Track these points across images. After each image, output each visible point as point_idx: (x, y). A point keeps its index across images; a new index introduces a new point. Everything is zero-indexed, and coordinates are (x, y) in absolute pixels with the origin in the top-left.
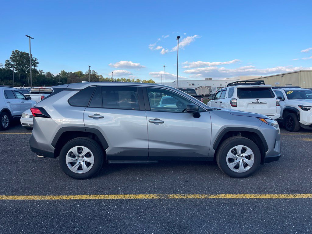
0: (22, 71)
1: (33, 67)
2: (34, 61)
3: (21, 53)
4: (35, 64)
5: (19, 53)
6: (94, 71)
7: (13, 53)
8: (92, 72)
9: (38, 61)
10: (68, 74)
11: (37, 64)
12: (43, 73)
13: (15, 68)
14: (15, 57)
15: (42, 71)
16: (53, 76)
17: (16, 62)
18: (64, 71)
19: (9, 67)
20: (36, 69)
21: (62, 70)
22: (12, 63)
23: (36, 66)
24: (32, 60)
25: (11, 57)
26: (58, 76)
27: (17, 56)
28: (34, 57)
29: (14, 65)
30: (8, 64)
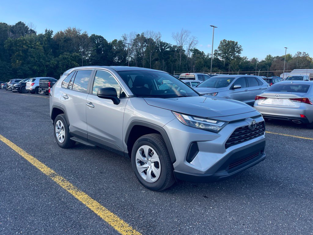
0: (227, 58)
1: (237, 54)
2: (239, 48)
3: (228, 41)
4: (239, 52)
5: (226, 42)
6: (305, 53)
7: (221, 43)
8: (302, 54)
9: (242, 48)
10: (274, 58)
11: (241, 51)
12: (247, 59)
13: (222, 56)
14: (222, 46)
15: (246, 57)
16: (258, 61)
17: (223, 51)
18: (270, 56)
19: (217, 56)
20: (240, 56)
21: (268, 55)
22: (219, 52)
23: (240, 53)
24: (237, 47)
25: (219, 47)
26: (263, 61)
27: (224, 45)
28: (239, 44)
29: (221, 54)
30: (217, 53)
